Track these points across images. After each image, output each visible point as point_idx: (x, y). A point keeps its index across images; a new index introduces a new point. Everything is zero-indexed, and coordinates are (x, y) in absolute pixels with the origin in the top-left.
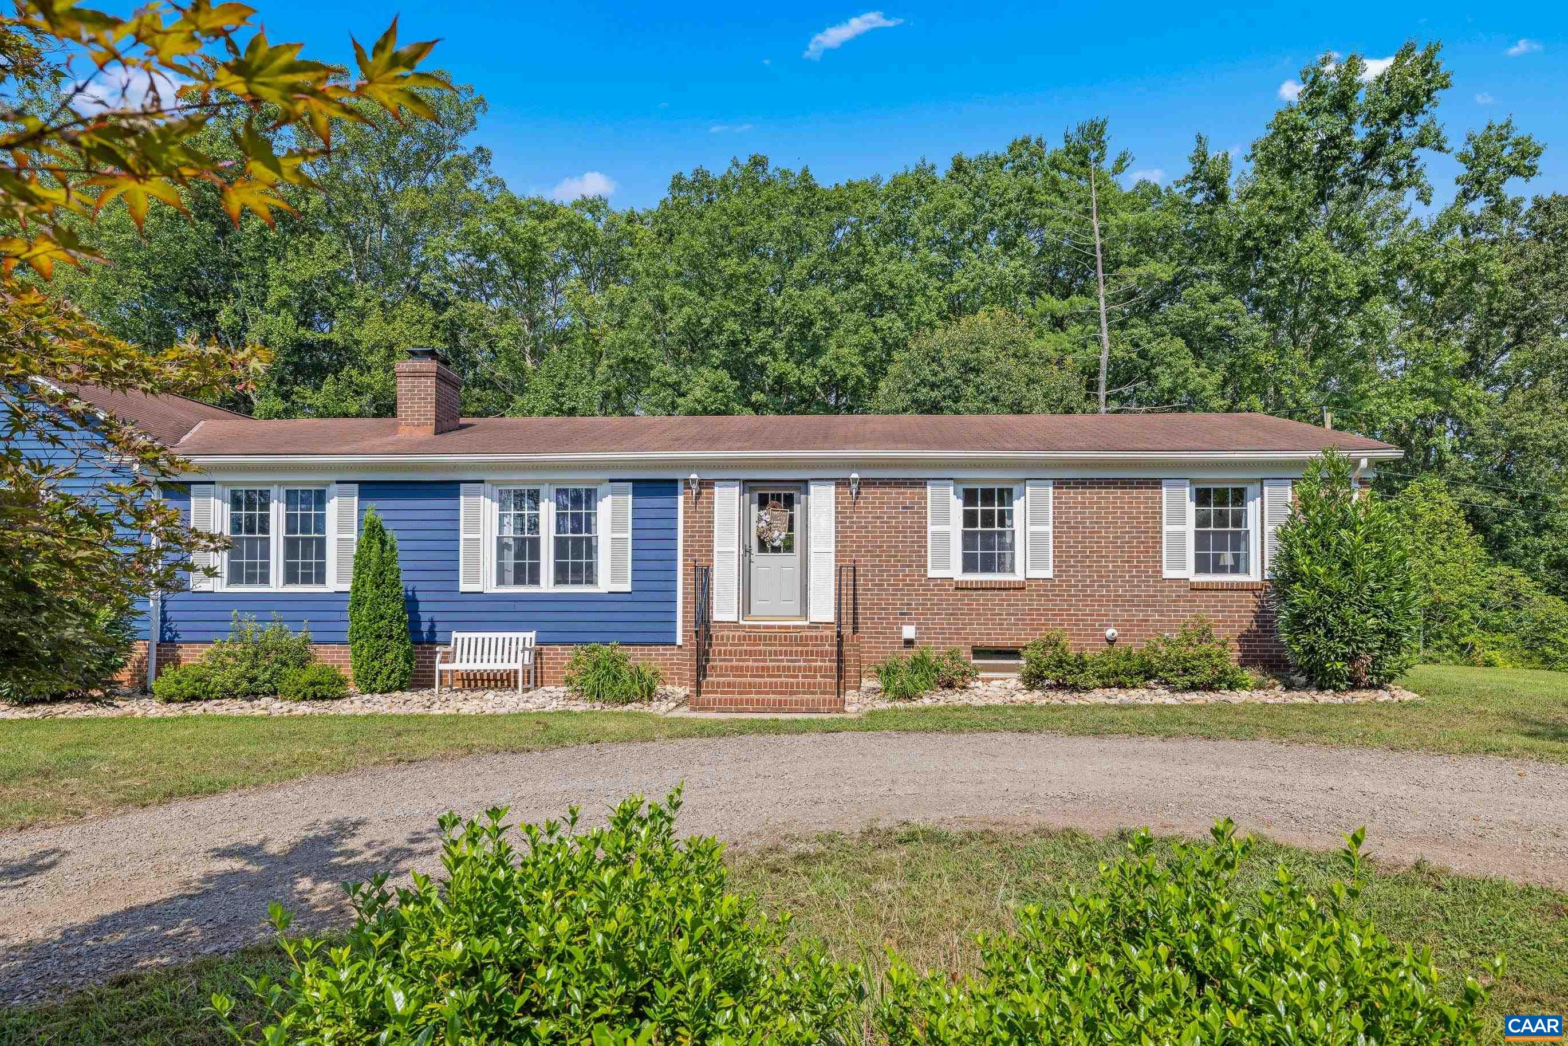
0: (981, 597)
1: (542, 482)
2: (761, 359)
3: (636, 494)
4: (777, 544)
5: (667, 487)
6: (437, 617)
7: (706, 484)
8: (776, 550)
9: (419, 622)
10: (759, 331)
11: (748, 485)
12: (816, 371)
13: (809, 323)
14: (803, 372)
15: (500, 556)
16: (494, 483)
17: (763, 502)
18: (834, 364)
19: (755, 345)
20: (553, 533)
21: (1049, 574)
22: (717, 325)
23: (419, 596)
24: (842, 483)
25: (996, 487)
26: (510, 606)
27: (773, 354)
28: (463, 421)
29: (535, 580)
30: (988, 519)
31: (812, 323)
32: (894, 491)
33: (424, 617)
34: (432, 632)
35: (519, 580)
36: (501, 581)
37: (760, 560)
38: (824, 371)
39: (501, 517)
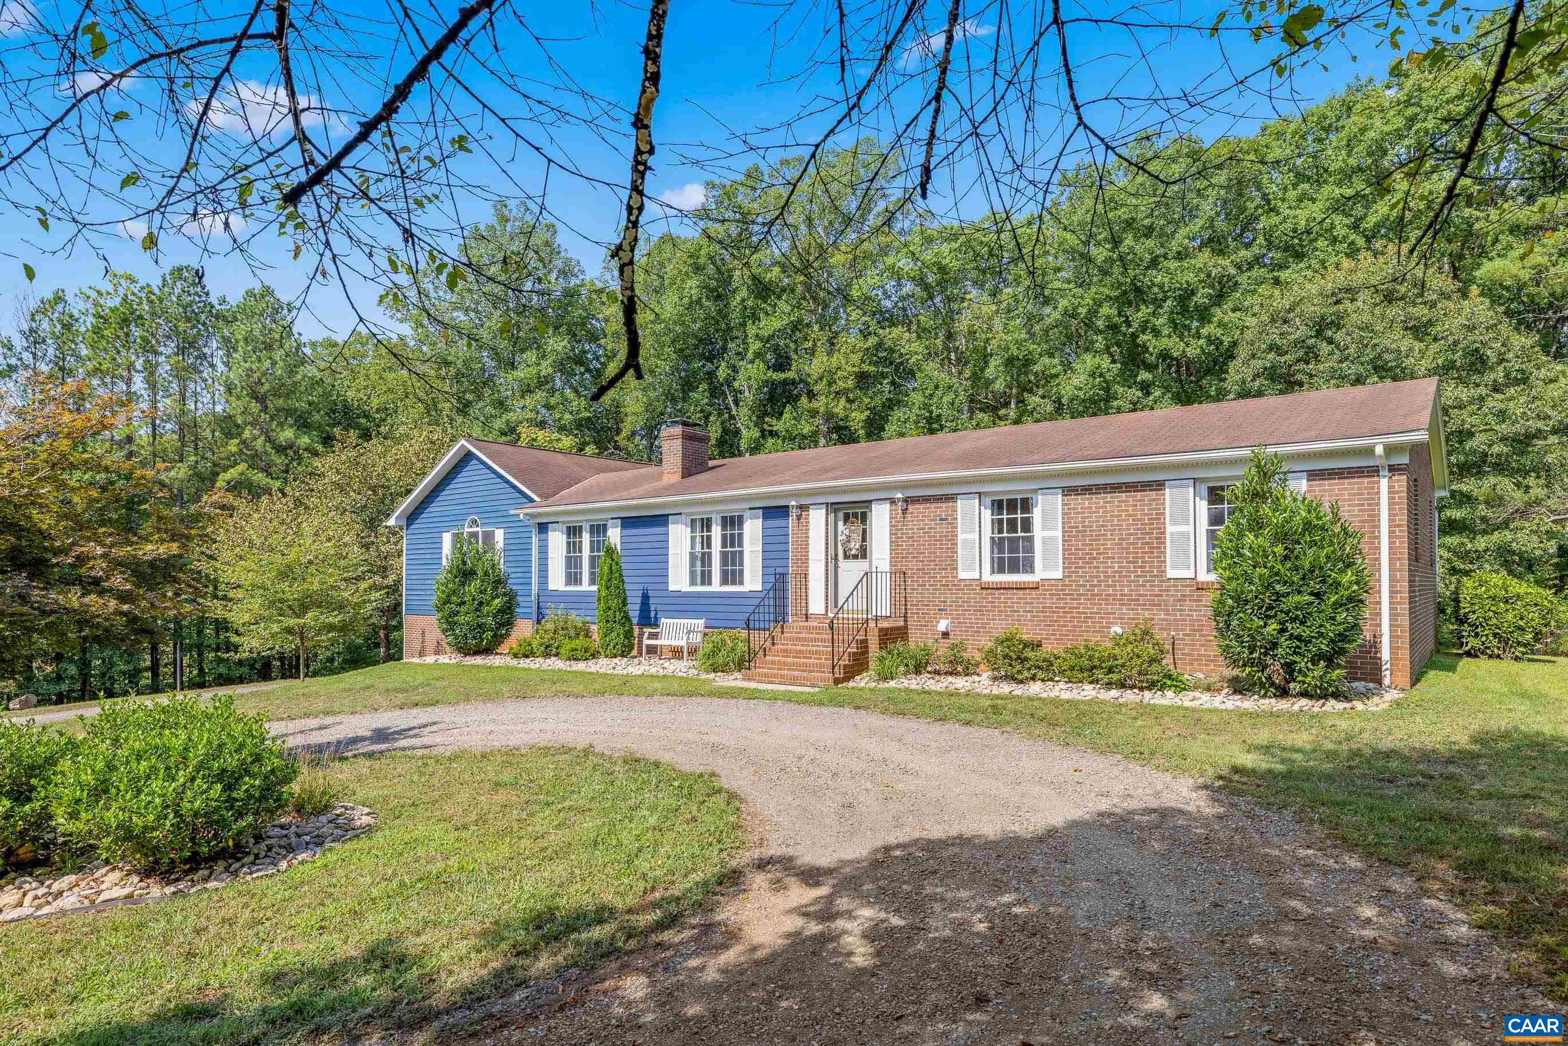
0: (1003, 596)
1: (712, 512)
2: (1143, 338)
3: (765, 517)
4: (853, 552)
5: (783, 511)
6: (659, 608)
7: (803, 508)
8: (855, 557)
9: (649, 611)
10: (1138, 310)
11: (833, 508)
12: (1202, 342)
13: (1190, 292)
14: (1187, 345)
15: (692, 565)
16: (688, 514)
17: (846, 518)
18: (1219, 332)
19: (1135, 325)
20: (719, 548)
21: (1058, 574)
22: (1093, 313)
23: (650, 593)
24: (893, 501)
25: (1019, 497)
26: (695, 601)
27: (1156, 332)
28: (711, 463)
29: (710, 583)
30: (1012, 525)
31: (1193, 293)
32: (933, 506)
33: (652, 608)
34: (656, 618)
35: (703, 583)
36: (693, 582)
37: (844, 564)
38: (1210, 340)
39: (693, 539)
